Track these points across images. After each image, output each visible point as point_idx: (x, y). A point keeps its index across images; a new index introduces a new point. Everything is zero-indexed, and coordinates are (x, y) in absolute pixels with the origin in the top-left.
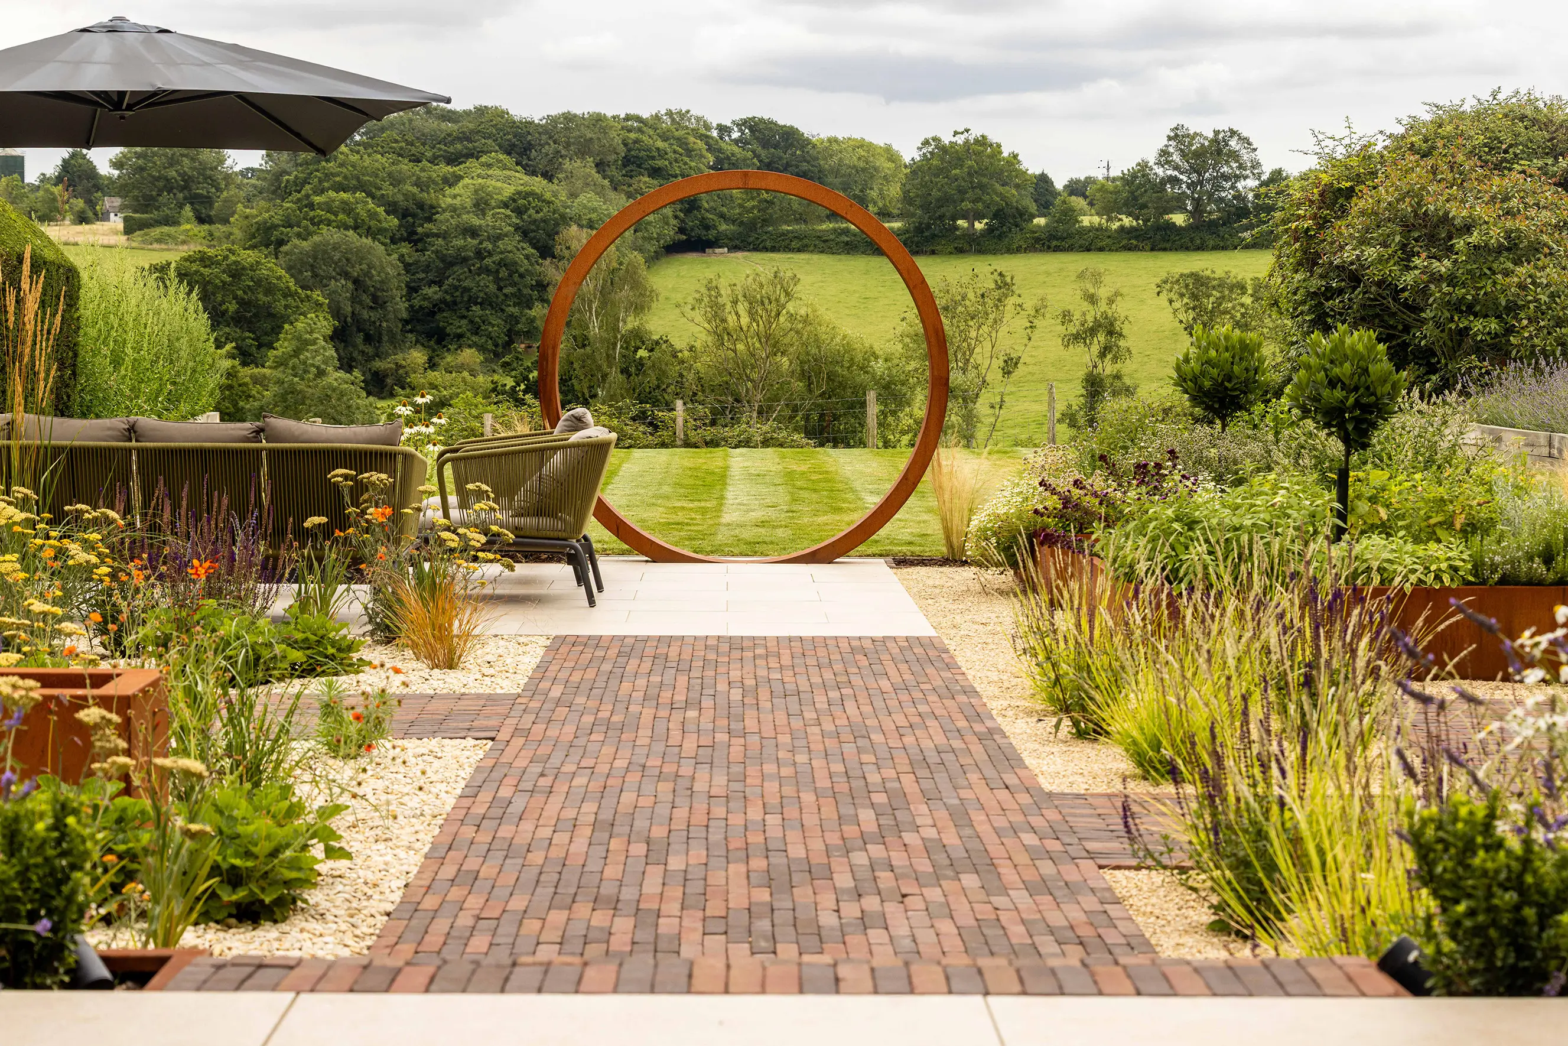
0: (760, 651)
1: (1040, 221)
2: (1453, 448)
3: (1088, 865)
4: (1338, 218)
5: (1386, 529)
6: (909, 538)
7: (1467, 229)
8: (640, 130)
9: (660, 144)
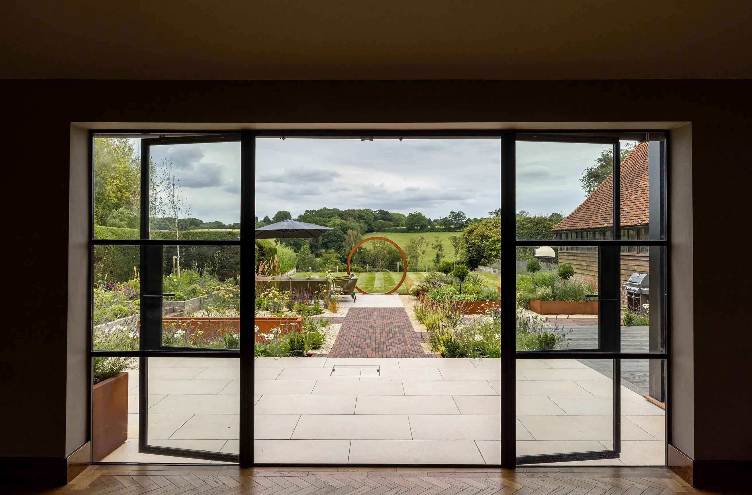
0: (379, 310)
1: (429, 227)
2: (479, 279)
3: (418, 342)
4: (471, 235)
5: (466, 293)
6: (402, 290)
7: (491, 237)
8: (361, 212)
9: (365, 214)
